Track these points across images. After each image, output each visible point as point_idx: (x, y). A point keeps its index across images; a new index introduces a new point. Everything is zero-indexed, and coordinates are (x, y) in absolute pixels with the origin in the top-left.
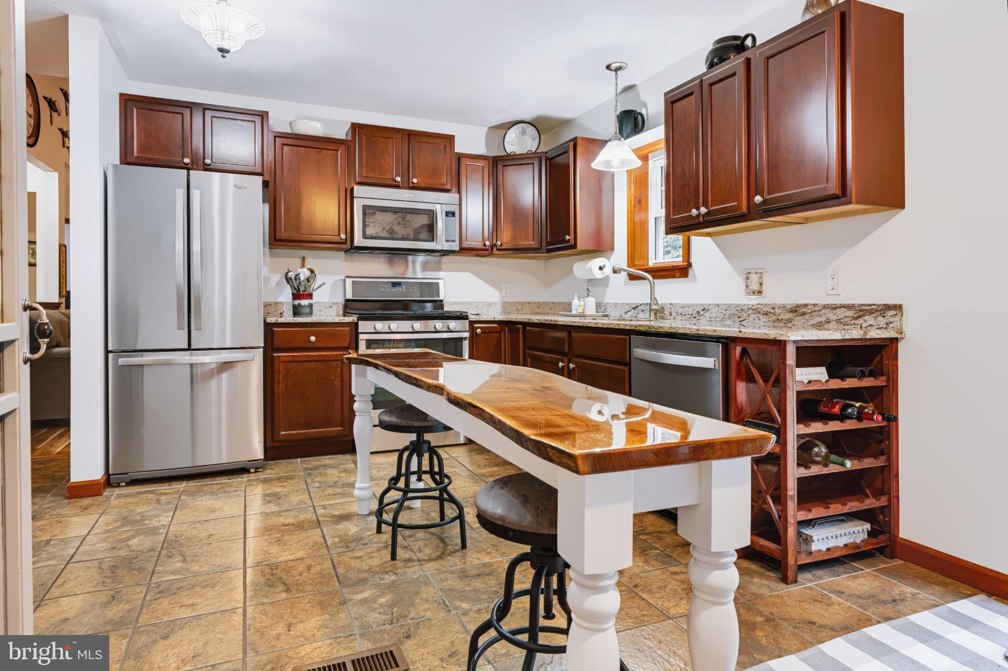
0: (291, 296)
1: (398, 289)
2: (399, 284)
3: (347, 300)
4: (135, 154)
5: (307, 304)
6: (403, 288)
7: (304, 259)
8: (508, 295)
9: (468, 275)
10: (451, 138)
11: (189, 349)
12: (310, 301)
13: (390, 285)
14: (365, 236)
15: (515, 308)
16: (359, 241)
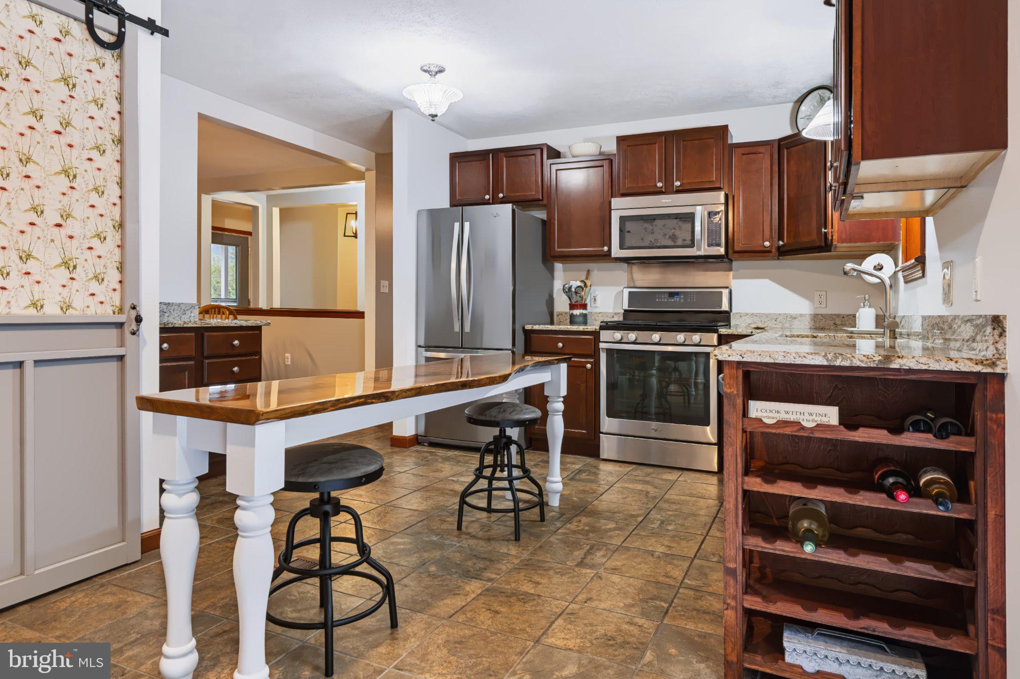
0: (568, 307)
1: (676, 299)
2: (677, 294)
3: (625, 311)
4: (458, 198)
5: (578, 314)
6: (680, 299)
7: (588, 271)
8: (823, 305)
9: (766, 282)
10: (724, 129)
11: (462, 348)
12: (584, 312)
13: (666, 295)
14: (622, 247)
15: (832, 323)
16: (616, 252)
